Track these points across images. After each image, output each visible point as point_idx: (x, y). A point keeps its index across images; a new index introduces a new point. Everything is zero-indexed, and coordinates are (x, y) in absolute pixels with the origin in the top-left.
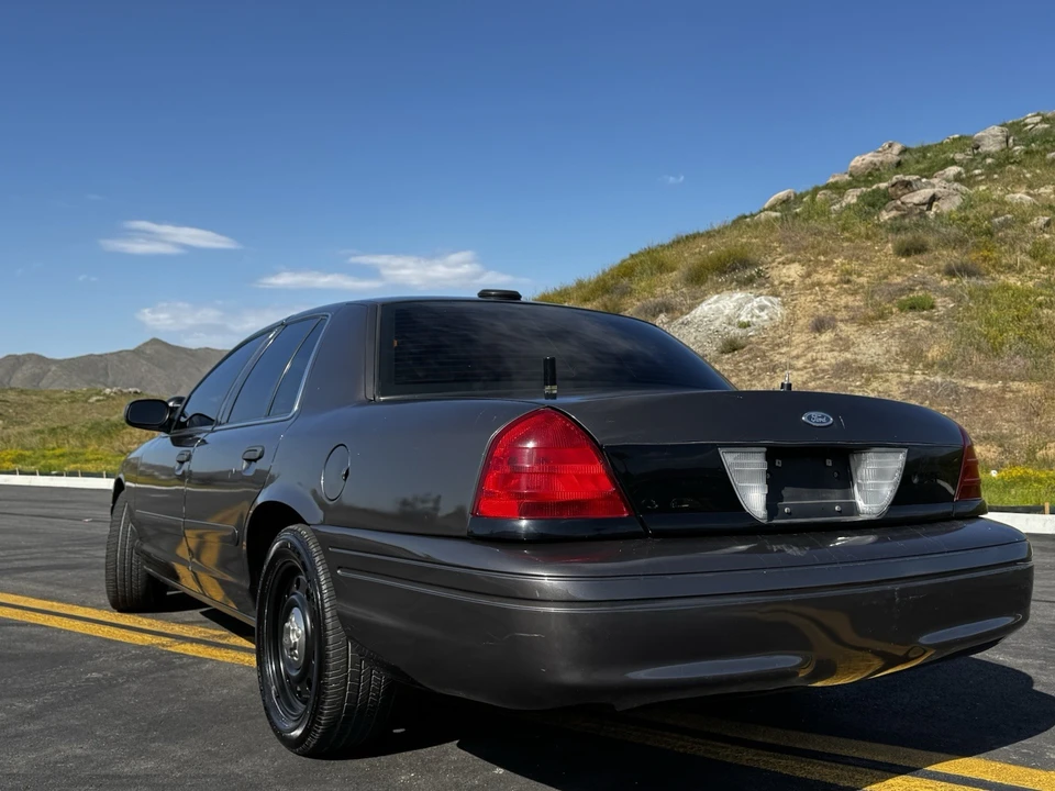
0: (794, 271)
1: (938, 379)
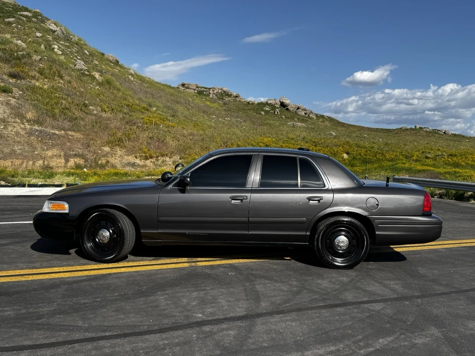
1: (36, 127)
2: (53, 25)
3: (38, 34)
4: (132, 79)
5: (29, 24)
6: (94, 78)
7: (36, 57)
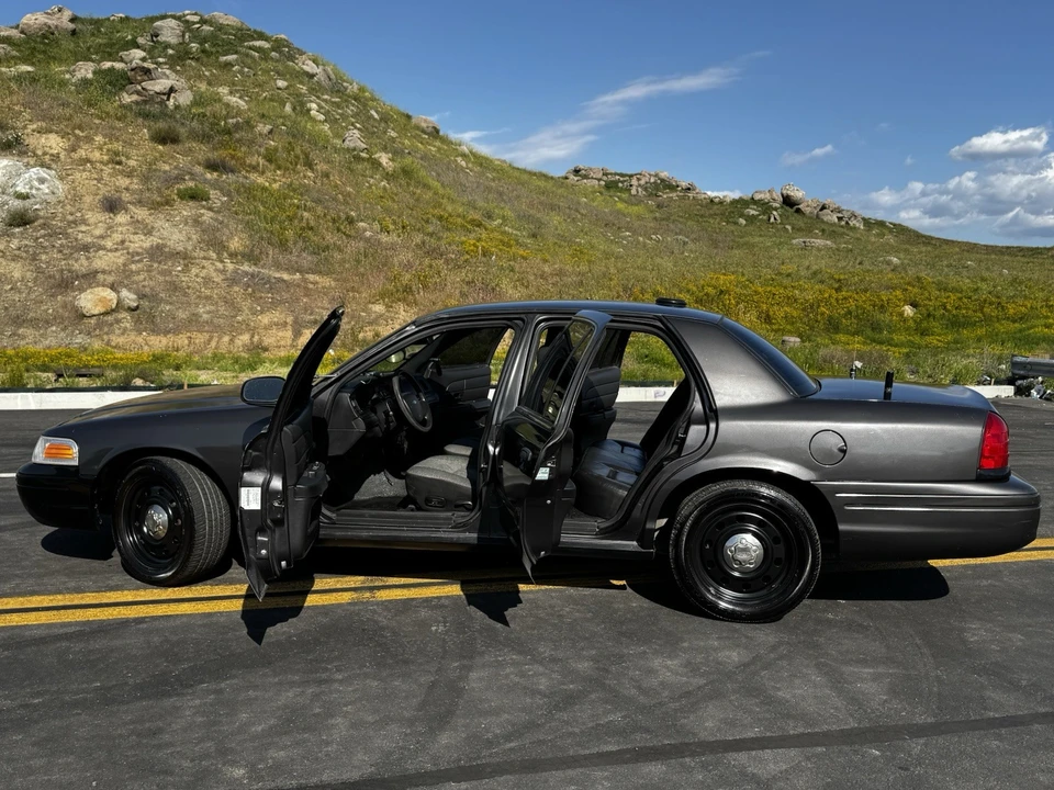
0: (54, 143)
1: (246, 267)
2: (310, 63)
3: (281, 83)
4: (463, 164)
5: (263, 65)
6: (376, 164)
7: (263, 128)
